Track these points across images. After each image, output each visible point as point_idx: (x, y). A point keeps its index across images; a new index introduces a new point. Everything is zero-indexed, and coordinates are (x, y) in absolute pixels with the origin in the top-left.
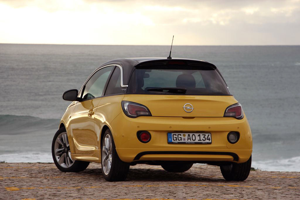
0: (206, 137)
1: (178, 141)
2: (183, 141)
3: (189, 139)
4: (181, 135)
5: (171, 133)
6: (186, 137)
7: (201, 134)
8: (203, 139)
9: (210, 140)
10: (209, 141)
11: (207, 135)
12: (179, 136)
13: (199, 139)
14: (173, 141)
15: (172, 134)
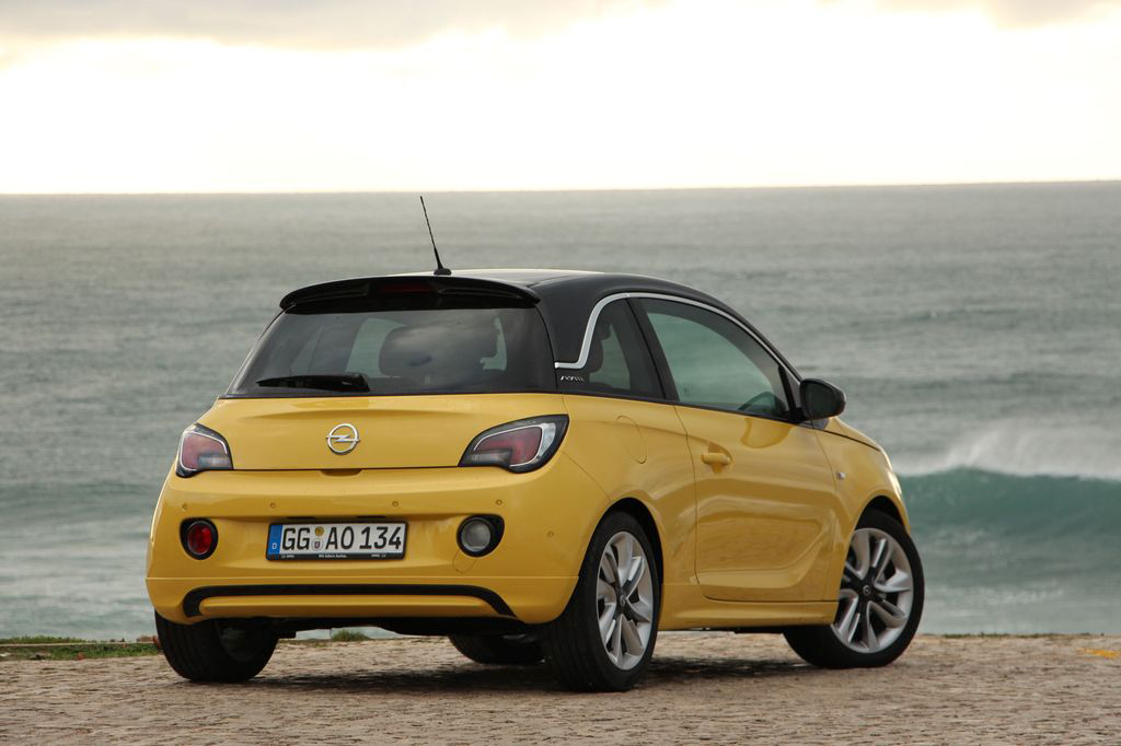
0: (388, 536)
1: (296, 551)
2: (311, 550)
3: (332, 543)
4: (308, 530)
5: (282, 524)
6: (324, 538)
7: (373, 527)
8: (376, 544)
9: (401, 547)
10: (397, 548)
11: (392, 528)
12: (304, 535)
13: (364, 544)
14: (282, 551)
15: (285, 527)
